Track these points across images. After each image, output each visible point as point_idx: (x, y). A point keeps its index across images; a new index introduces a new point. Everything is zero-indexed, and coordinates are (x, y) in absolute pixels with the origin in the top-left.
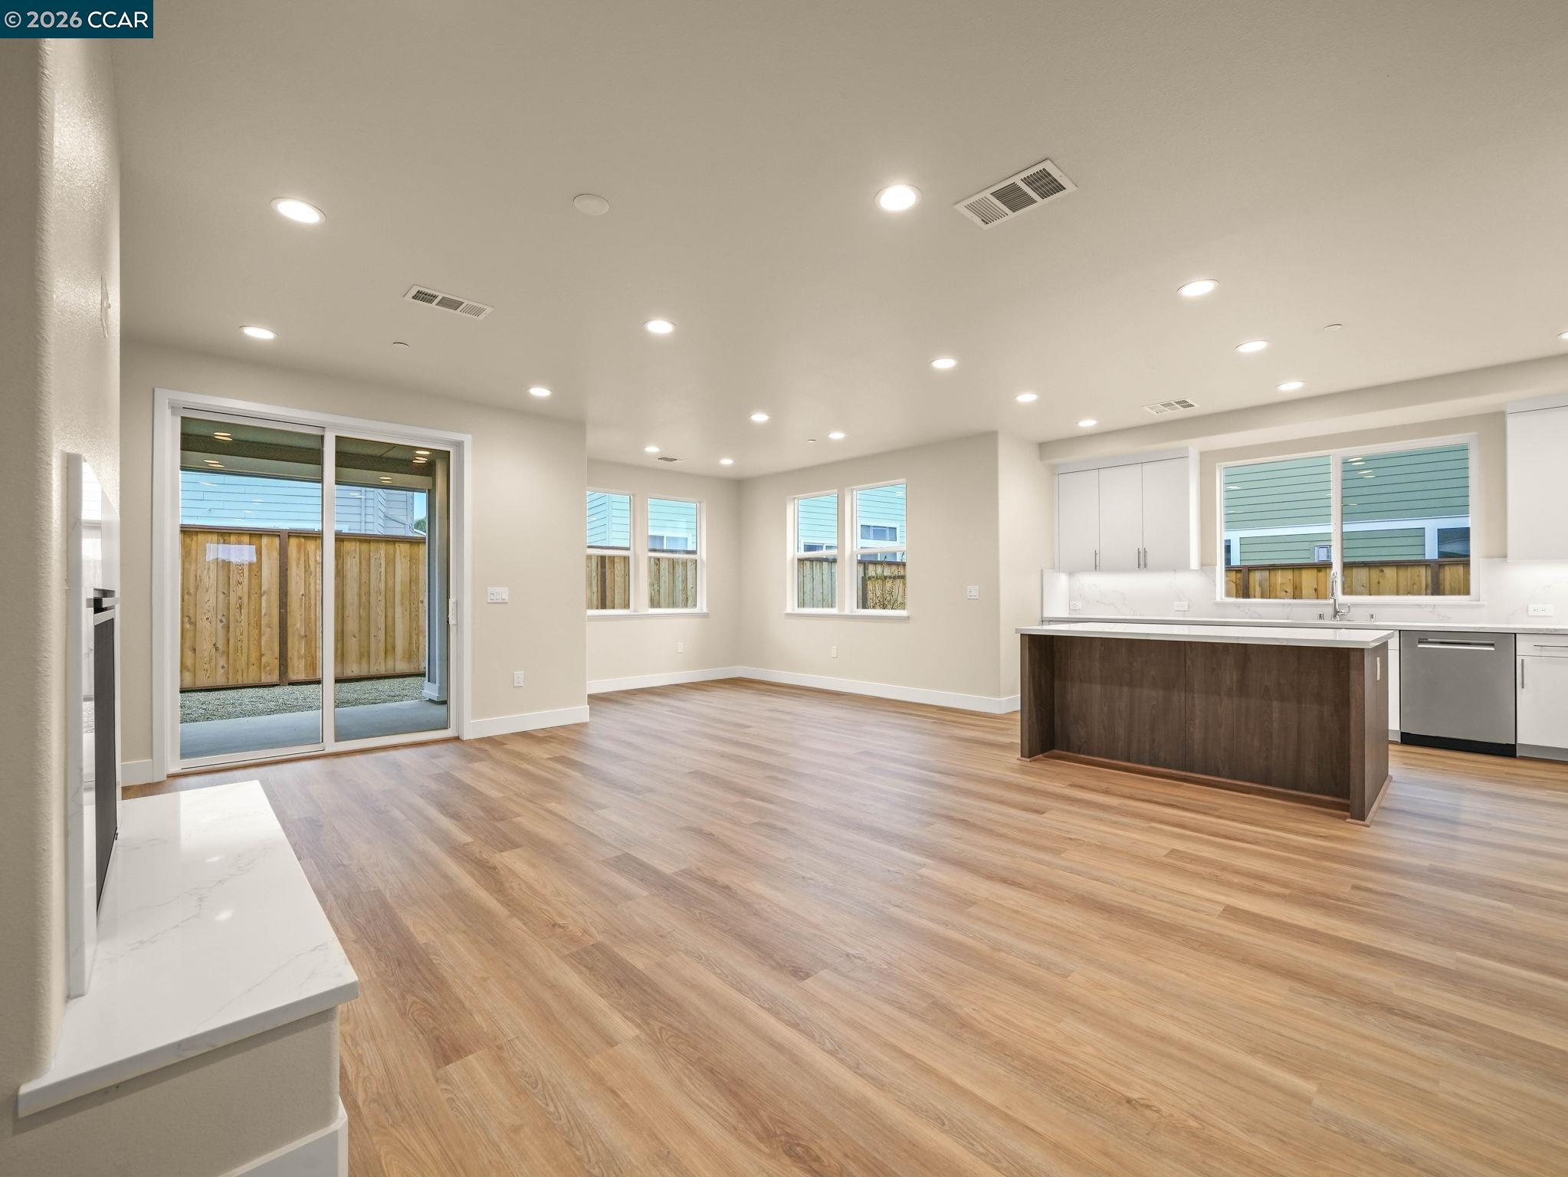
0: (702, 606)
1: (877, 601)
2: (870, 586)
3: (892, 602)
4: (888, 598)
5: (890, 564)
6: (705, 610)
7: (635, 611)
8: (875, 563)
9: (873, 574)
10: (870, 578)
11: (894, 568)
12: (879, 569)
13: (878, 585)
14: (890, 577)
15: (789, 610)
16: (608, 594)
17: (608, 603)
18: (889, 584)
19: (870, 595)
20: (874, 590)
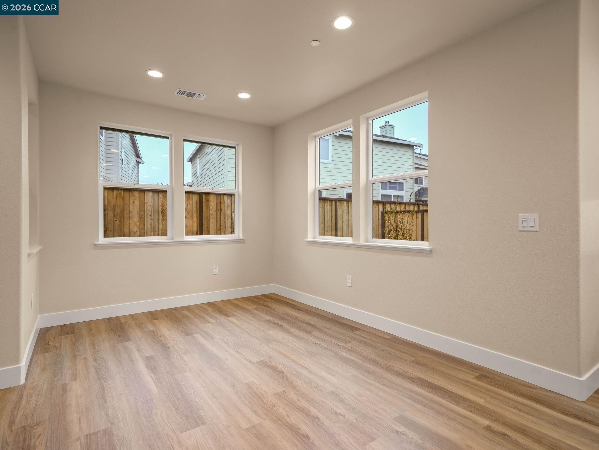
0: (238, 234)
1: (392, 228)
2: (387, 218)
3: (403, 228)
4: (400, 226)
5: (400, 203)
6: (241, 238)
7: (172, 239)
8: (390, 203)
9: (389, 209)
10: (386, 213)
11: (403, 206)
12: (393, 206)
13: (392, 217)
14: (401, 212)
15: (310, 238)
16: (205, 222)
17: (205, 229)
18: (399, 216)
19: (387, 224)
20: (390, 220)
